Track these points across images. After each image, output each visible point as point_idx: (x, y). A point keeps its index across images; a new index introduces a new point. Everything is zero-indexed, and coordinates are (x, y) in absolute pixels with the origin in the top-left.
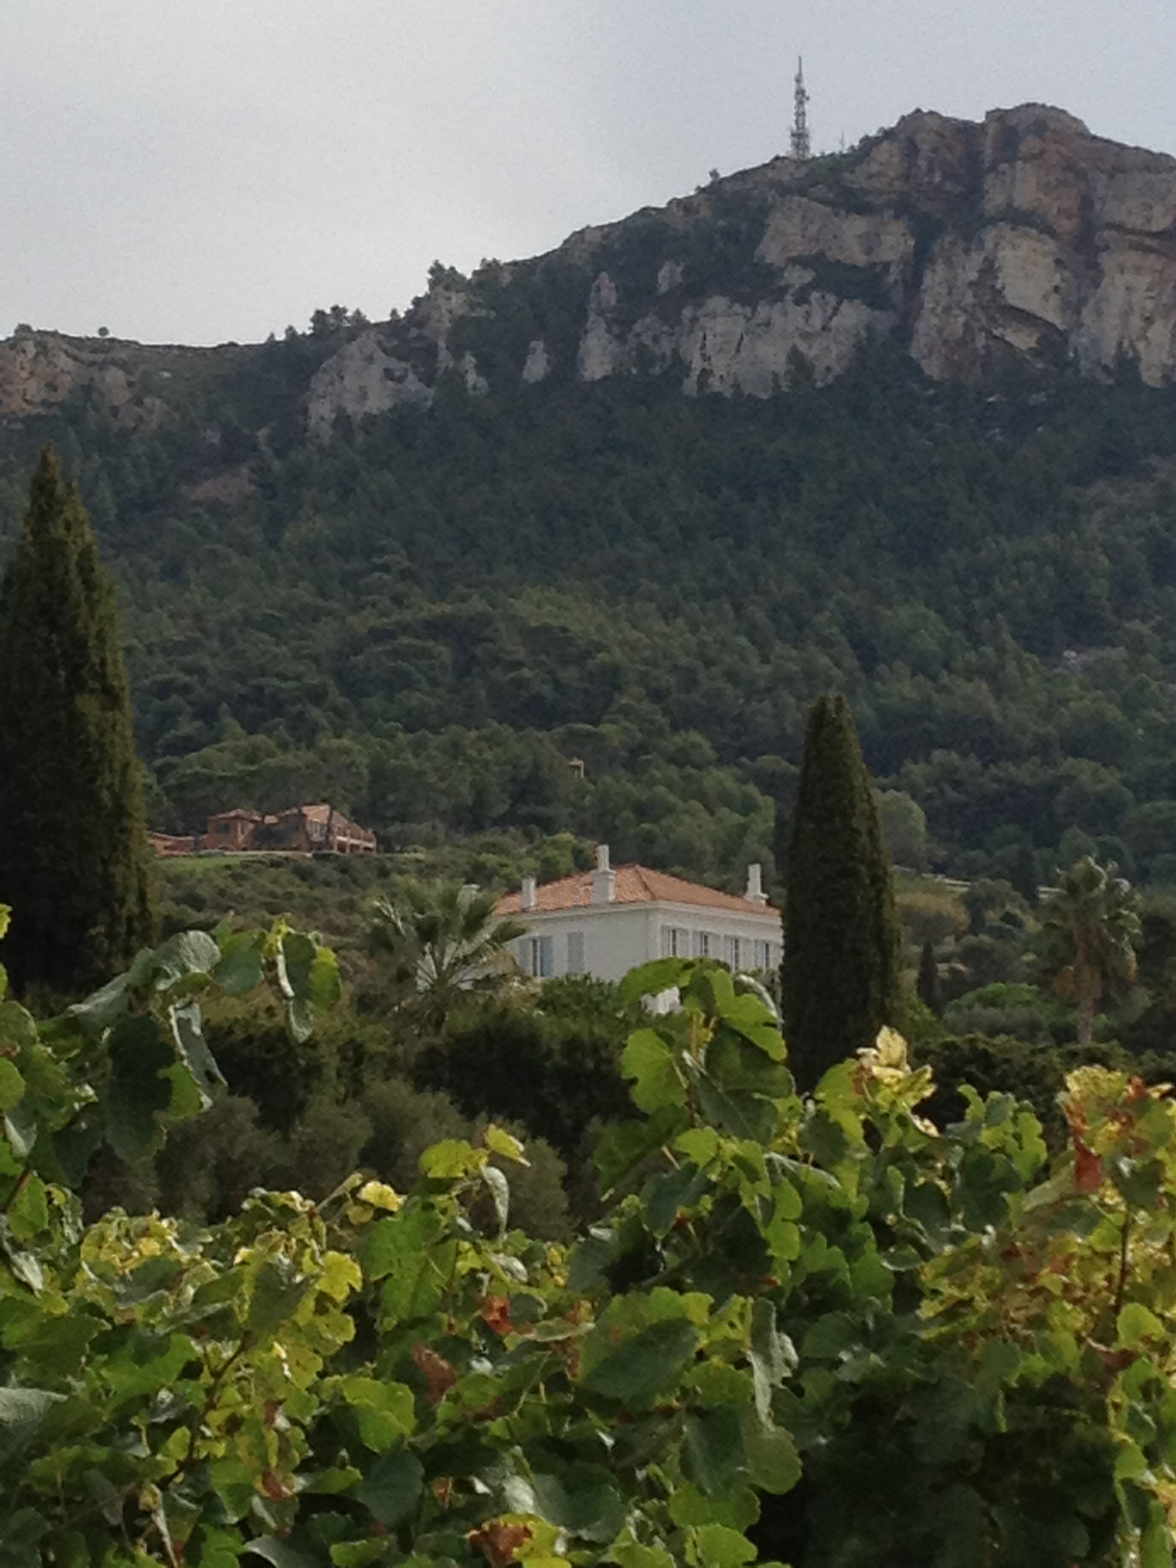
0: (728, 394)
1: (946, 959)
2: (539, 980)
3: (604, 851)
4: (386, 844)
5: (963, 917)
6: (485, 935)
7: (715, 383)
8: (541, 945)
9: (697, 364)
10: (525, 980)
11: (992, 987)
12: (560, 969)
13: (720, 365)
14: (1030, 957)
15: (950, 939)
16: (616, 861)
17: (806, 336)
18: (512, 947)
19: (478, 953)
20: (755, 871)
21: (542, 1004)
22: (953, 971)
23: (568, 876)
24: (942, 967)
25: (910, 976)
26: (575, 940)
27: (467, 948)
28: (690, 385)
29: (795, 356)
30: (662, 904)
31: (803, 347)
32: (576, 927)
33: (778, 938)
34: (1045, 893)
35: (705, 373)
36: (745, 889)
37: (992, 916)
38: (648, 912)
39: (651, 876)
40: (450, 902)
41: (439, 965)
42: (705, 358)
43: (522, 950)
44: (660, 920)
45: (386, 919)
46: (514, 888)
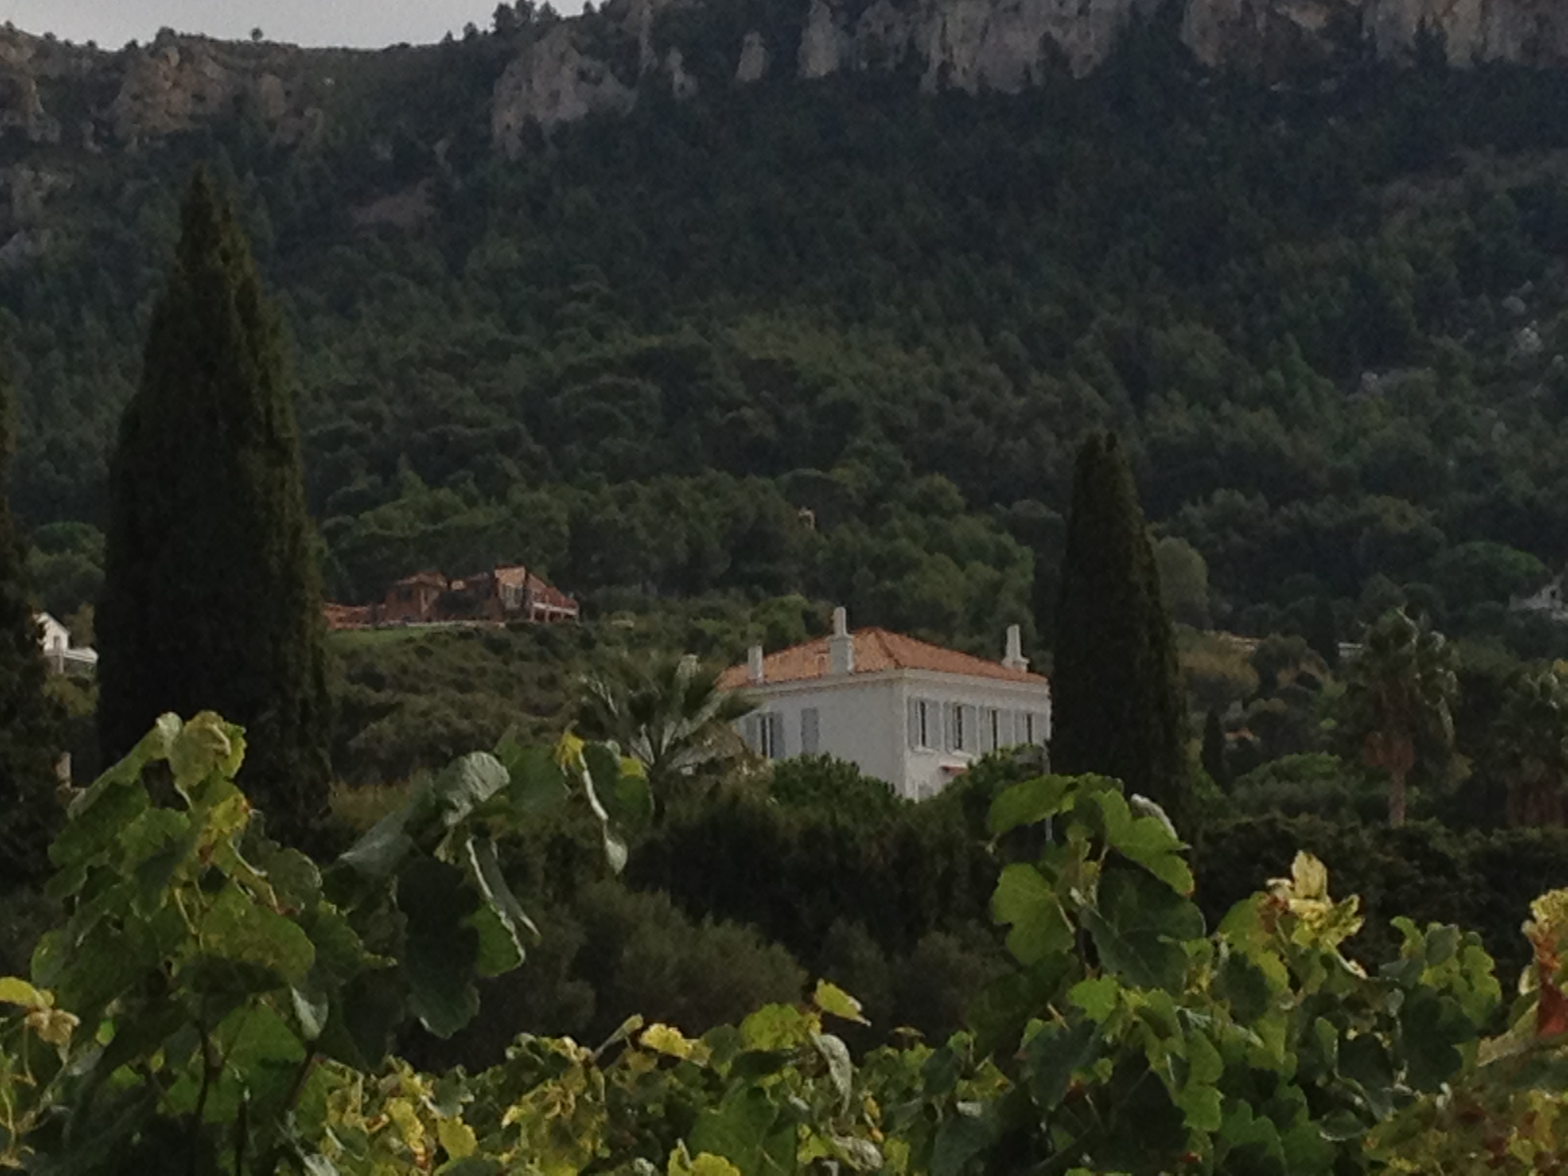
0: (973, 89)
1: (1234, 727)
2: (770, 762)
3: (840, 614)
4: (589, 610)
5: (1252, 679)
6: (708, 712)
7: (957, 78)
8: (773, 724)
9: (936, 57)
10: (754, 764)
11: (1286, 760)
12: (793, 750)
13: (962, 56)
14: (1328, 724)
15: (1238, 705)
16: (853, 626)
17: (1061, 21)
18: (739, 726)
19: (701, 733)
20: (1014, 634)
21: (774, 789)
22: (1242, 741)
23: (798, 642)
24: (1230, 736)
25: (1196, 747)
26: (810, 717)
27: (688, 728)
28: (928, 82)
29: (1047, 42)
30: (908, 673)
31: (1056, 33)
32: (807, 701)
33: (1046, 708)
34: (1346, 650)
35: (945, 68)
36: (1003, 653)
37: (1285, 678)
38: (889, 682)
39: (894, 641)
40: (668, 675)
41: (656, 748)
42: (945, 48)
43: (751, 731)
44: (906, 691)
45: (595, 696)
46: (739, 658)
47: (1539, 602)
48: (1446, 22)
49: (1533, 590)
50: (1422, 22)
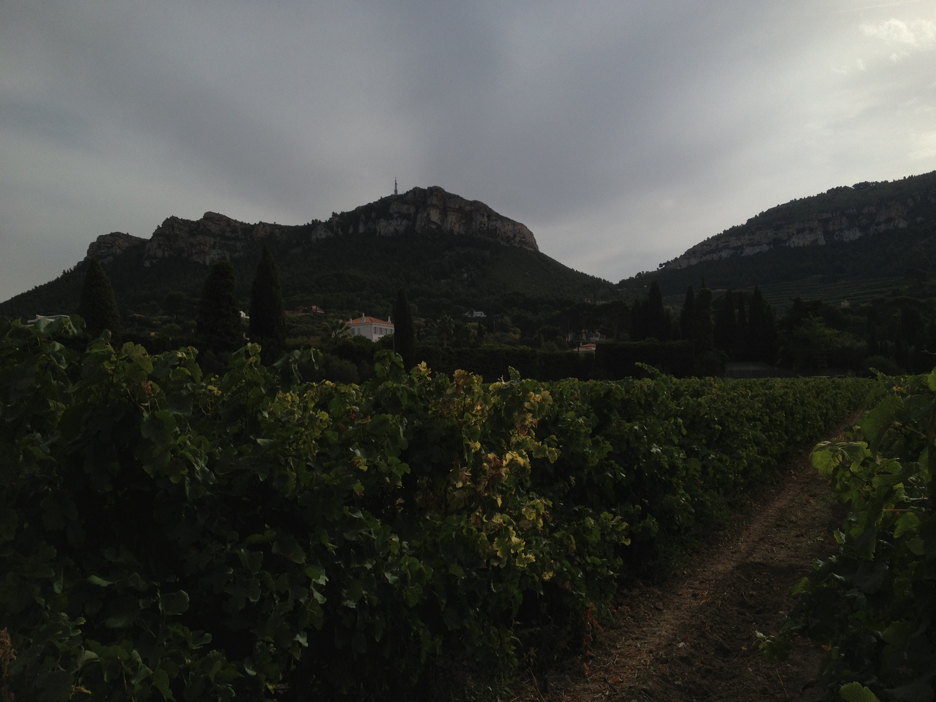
0: (384, 235)
1: (422, 332)
2: (353, 336)
3: (364, 314)
4: (326, 312)
5: (424, 324)
6: (343, 328)
7: (382, 234)
8: (353, 331)
9: (379, 230)
10: (350, 336)
11: (429, 337)
12: (356, 334)
13: (382, 231)
14: (435, 332)
15: (422, 329)
16: (365, 316)
17: (397, 226)
18: (348, 331)
19: (342, 331)
20: (389, 317)
21: (354, 340)
22: (423, 334)
23: (357, 318)
24: (421, 333)
25: (416, 335)
26: (359, 329)
27: (340, 331)
28: (377, 234)
29: (395, 229)
30: (374, 323)
31: (397, 228)
32: (358, 327)
33: (393, 329)
34: (438, 321)
35: (380, 232)
36: (388, 320)
37: (429, 324)
38: (371, 324)
39: (372, 318)
40: (337, 323)
41: (336, 334)
42: (380, 229)
43: (350, 331)
44: (374, 326)
45: (326, 326)
46: (348, 320)
47: (466, 314)
48: (454, 228)
49: (466, 312)
50: (450, 228)
